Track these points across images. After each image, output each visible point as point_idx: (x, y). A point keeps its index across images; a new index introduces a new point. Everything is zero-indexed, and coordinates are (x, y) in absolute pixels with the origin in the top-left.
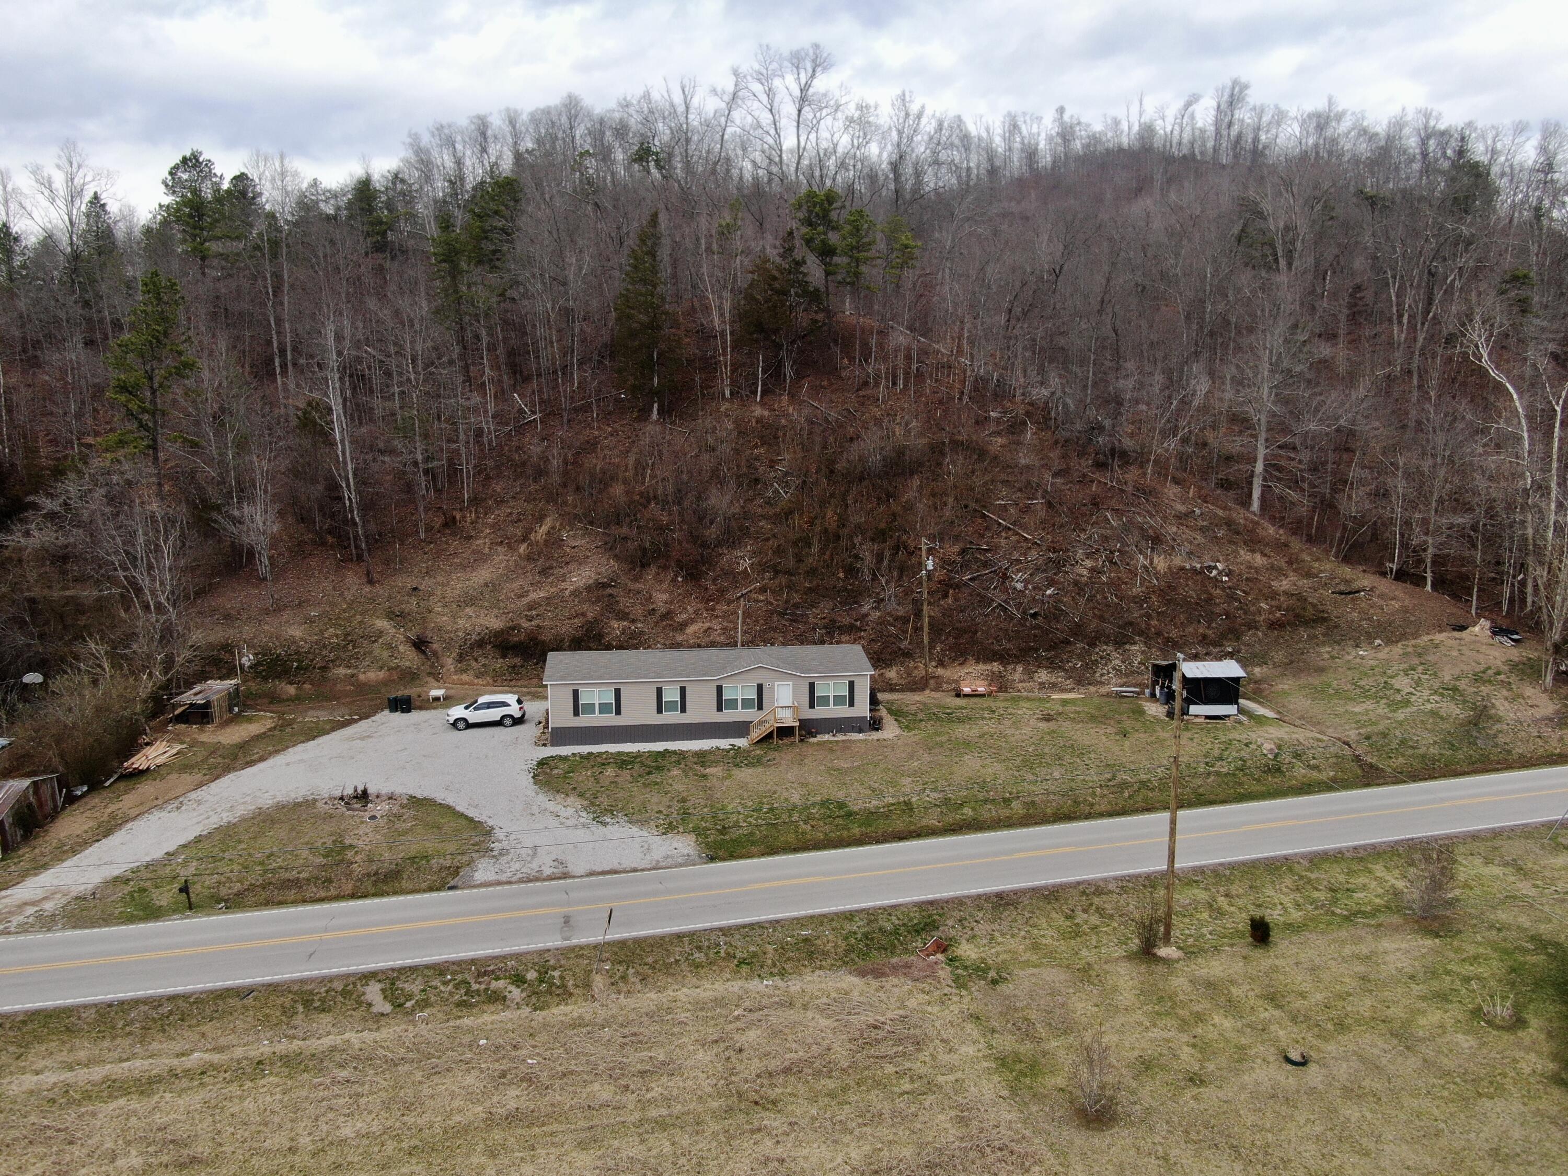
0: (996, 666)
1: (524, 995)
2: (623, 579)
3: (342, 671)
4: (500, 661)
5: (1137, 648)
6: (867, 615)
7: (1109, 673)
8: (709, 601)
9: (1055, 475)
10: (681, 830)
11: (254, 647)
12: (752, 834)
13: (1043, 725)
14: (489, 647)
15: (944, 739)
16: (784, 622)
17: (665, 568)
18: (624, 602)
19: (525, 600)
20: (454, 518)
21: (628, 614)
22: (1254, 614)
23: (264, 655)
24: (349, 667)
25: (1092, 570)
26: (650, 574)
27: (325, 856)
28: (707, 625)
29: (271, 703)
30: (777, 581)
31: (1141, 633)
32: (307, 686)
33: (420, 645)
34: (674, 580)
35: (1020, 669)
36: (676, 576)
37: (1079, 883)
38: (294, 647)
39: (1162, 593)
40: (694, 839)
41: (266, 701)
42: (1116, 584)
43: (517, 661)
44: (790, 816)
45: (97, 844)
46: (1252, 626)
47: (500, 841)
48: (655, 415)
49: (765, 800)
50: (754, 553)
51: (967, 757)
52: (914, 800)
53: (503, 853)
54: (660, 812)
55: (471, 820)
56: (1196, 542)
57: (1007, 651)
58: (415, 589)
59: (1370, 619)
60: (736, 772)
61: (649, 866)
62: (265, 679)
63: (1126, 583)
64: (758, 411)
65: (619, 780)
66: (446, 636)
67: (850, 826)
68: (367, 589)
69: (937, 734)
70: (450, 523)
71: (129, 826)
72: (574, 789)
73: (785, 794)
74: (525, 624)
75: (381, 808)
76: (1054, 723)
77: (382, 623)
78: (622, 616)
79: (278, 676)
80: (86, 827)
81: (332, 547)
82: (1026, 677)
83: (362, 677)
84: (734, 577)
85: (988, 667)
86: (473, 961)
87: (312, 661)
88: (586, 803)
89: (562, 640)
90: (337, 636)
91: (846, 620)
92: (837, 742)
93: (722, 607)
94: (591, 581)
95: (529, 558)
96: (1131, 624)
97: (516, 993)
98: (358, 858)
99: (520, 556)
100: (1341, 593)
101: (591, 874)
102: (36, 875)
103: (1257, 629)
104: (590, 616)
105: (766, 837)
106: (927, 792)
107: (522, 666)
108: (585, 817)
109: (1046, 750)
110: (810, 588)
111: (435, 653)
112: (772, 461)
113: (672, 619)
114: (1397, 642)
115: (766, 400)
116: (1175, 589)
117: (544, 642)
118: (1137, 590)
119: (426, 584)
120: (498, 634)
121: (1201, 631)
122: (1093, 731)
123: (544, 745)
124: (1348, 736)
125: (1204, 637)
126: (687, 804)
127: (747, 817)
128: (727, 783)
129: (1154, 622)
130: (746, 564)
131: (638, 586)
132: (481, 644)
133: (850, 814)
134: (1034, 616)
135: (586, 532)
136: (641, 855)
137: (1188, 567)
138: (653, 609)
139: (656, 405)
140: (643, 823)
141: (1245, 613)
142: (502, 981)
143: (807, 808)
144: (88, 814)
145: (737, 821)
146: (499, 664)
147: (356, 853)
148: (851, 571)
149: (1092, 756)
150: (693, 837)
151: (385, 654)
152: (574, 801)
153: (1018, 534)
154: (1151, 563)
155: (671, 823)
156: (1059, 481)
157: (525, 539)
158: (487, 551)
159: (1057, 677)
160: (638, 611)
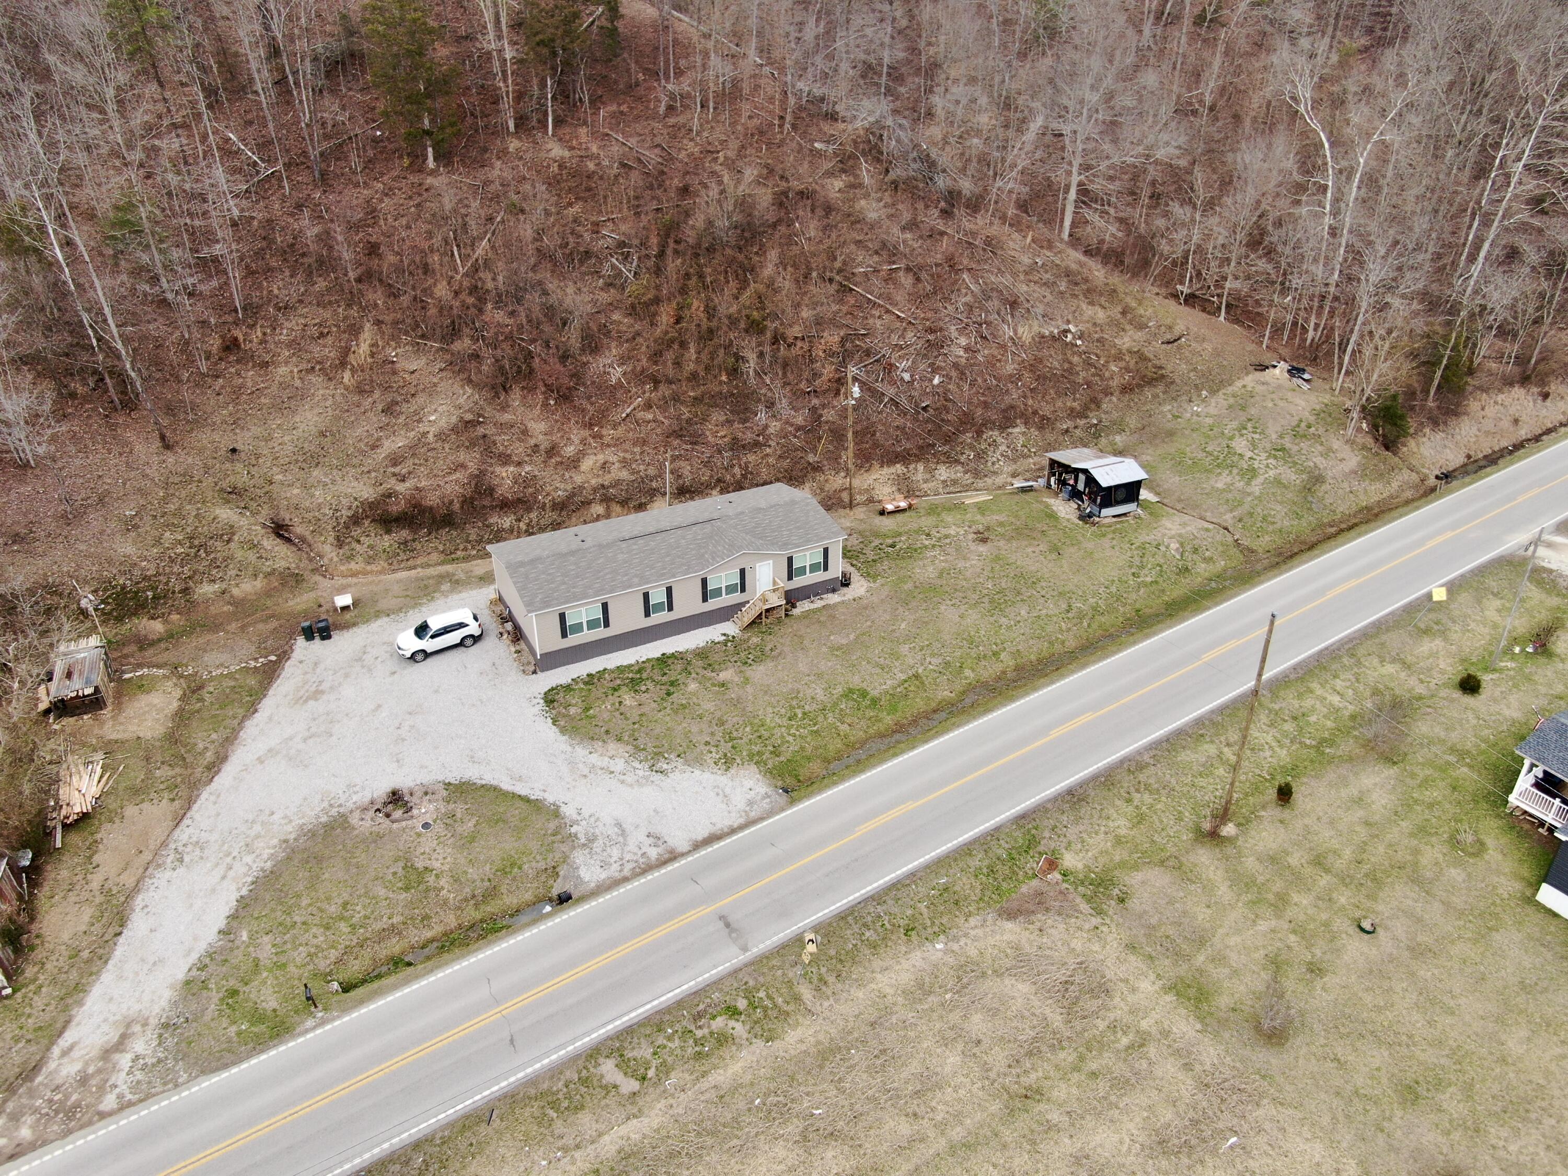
0: (899, 468)
1: (748, 1027)
2: (489, 411)
3: (206, 590)
4: (386, 537)
5: (1017, 430)
6: (766, 427)
7: (999, 460)
8: (591, 426)
9: (904, 229)
10: (738, 761)
11: (86, 582)
12: (802, 748)
13: (982, 548)
14: (367, 522)
15: (909, 586)
16: (685, 446)
17: (532, 390)
18: (502, 440)
19: (382, 453)
20: (236, 339)
21: (509, 456)
22: (1108, 380)
23: (105, 590)
24: (214, 581)
25: (967, 349)
26: (516, 397)
27: (407, 889)
28: (601, 458)
29: (141, 649)
30: (660, 394)
31: (1022, 415)
32: (175, 617)
33: (280, 530)
34: (545, 405)
35: (921, 467)
36: (547, 399)
37: (1122, 762)
38: (137, 572)
39: (1032, 368)
40: (756, 770)
41: (133, 648)
42: (992, 362)
43: (405, 534)
44: (826, 718)
45: (121, 940)
46: (1107, 392)
47: (576, 822)
48: (431, 163)
49: (794, 703)
50: (623, 360)
51: (943, 608)
52: (920, 671)
53: (592, 840)
54: (707, 743)
55: (526, 800)
56: (1046, 300)
57: (907, 451)
58: (234, 451)
59: (1195, 369)
60: (749, 672)
61: (742, 821)
62: (120, 619)
63: (999, 361)
64: (557, 151)
65: (645, 709)
66: (309, 516)
67: (881, 715)
68: (171, 459)
69: (902, 580)
70: (231, 346)
71: (139, 901)
72: (607, 732)
73: (809, 692)
74: (401, 488)
75: (425, 810)
76: (989, 544)
77: (226, 514)
78: (505, 459)
79: (135, 614)
80: (86, 918)
81: (86, 399)
82: (928, 476)
83: (236, 591)
84: (612, 393)
85: (892, 470)
86: (680, 1004)
87: (167, 584)
88: (629, 748)
89: (451, 502)
90: (180, 543)
91: (749, 436)
92: (818, 610)
93: (609, 433)
94: (454, 419)
95: (360, 390)
96: (1012, 407)
97: (739, 1028)
98: (443, 882)
99: (346, 388)
100: (1169, 343)
101: (698, 846)
102: (80, 1003)
103: (1112, 394)
104: (473, 467)
105: (816, 748)
106: (928, 659)
107: (414, 540)
108: (642, 770)
109: (1003, 585)
110: (695, 398)
111: (303, 540)
112: (597, 224)
113: (558, 454)
114: (1218, 390)
115: (560, 132)
116: (1041, 361)
117: (431, 508)
118: (1010, 368)
119: (243, 440)
120: (372, 505)
121: (1069, 404)
122: (1030, 550)
123: (534, 672)
124: (1225, 521)
125: (1072, 409)
126: (728, 726)
127: (789, 728)
128: (749, 689)
129: (1030, 402)
130: (617, 373)
131: (507, 417)
132: (355, 520)
133: (875, 702)
134: (924, 409)
135: (418, 349)
136: (724, 806)
137: (1047, 333)
138: (536, 446)
139: (430, 150)
140: (699, 762)
141: (1102, 380)
142: (719, 1019)
143: (835, 704)
144: (72, 897)
145: (782, 737)
146: (387, 541)
147: (437, 876)
148: (734, 372)
149: (1044, 584)
150: (753, 768)
151: (252, 556)
152: (612, 746)
153: (888, 311)
154: (1016, 334)
155: (725, 755)
156: (908, 236)
157: (343, 364)
158: (298, 383)
159: (957, 472)
160: (518, 450)
